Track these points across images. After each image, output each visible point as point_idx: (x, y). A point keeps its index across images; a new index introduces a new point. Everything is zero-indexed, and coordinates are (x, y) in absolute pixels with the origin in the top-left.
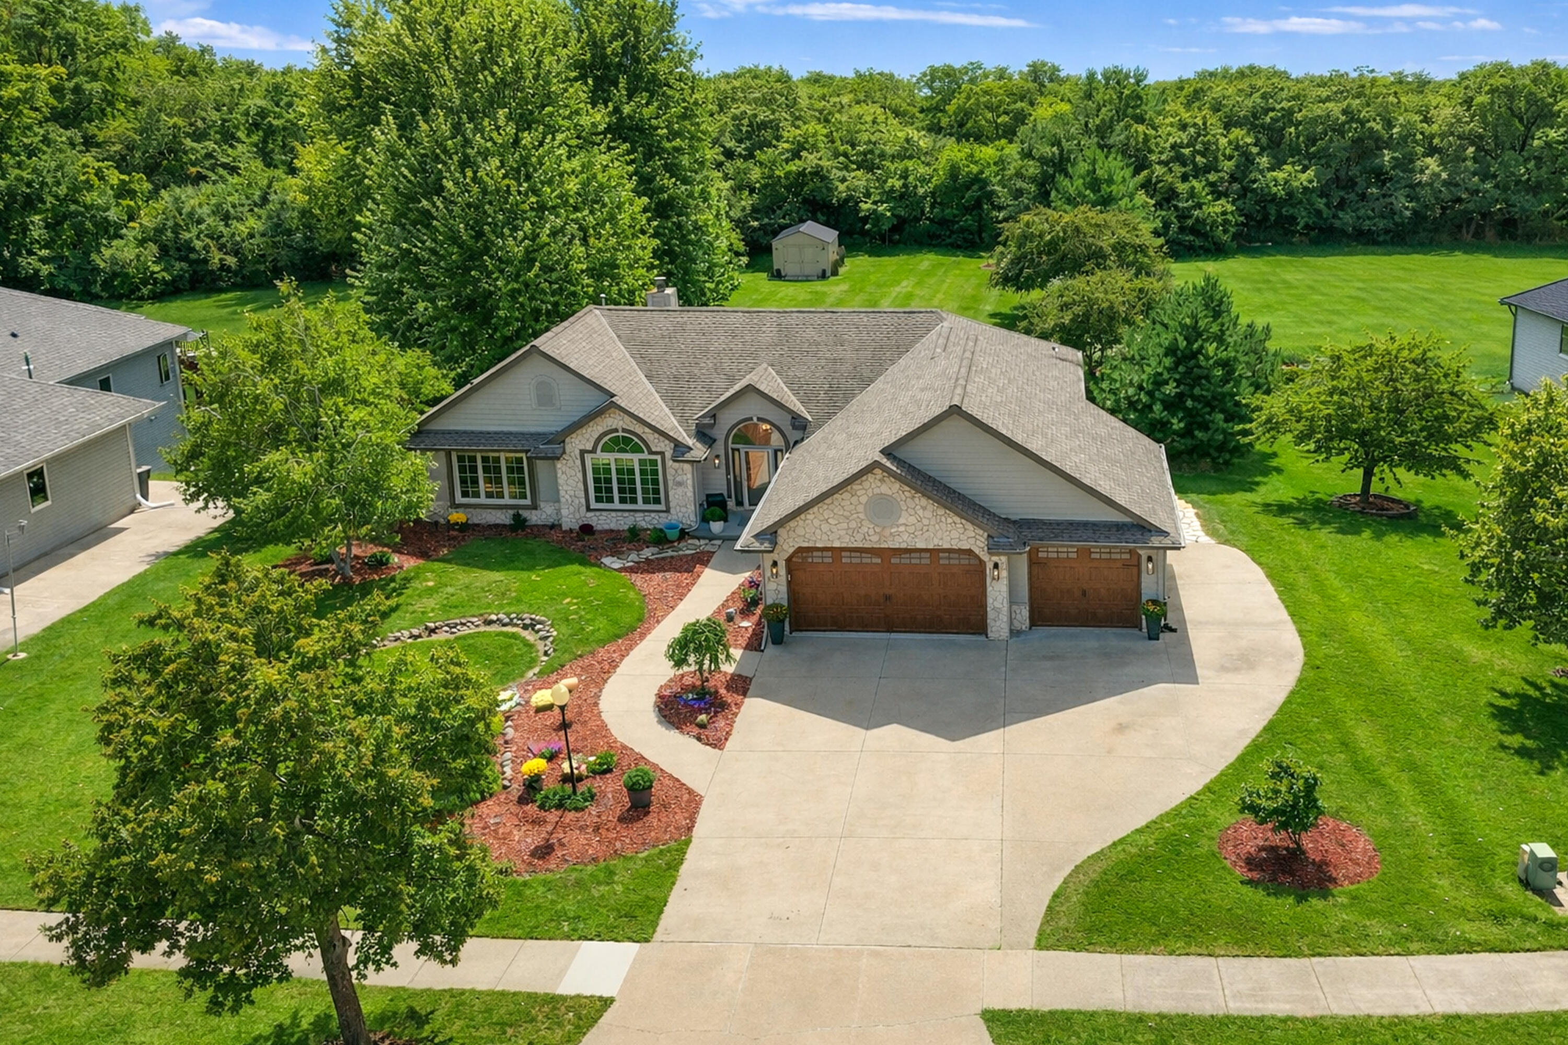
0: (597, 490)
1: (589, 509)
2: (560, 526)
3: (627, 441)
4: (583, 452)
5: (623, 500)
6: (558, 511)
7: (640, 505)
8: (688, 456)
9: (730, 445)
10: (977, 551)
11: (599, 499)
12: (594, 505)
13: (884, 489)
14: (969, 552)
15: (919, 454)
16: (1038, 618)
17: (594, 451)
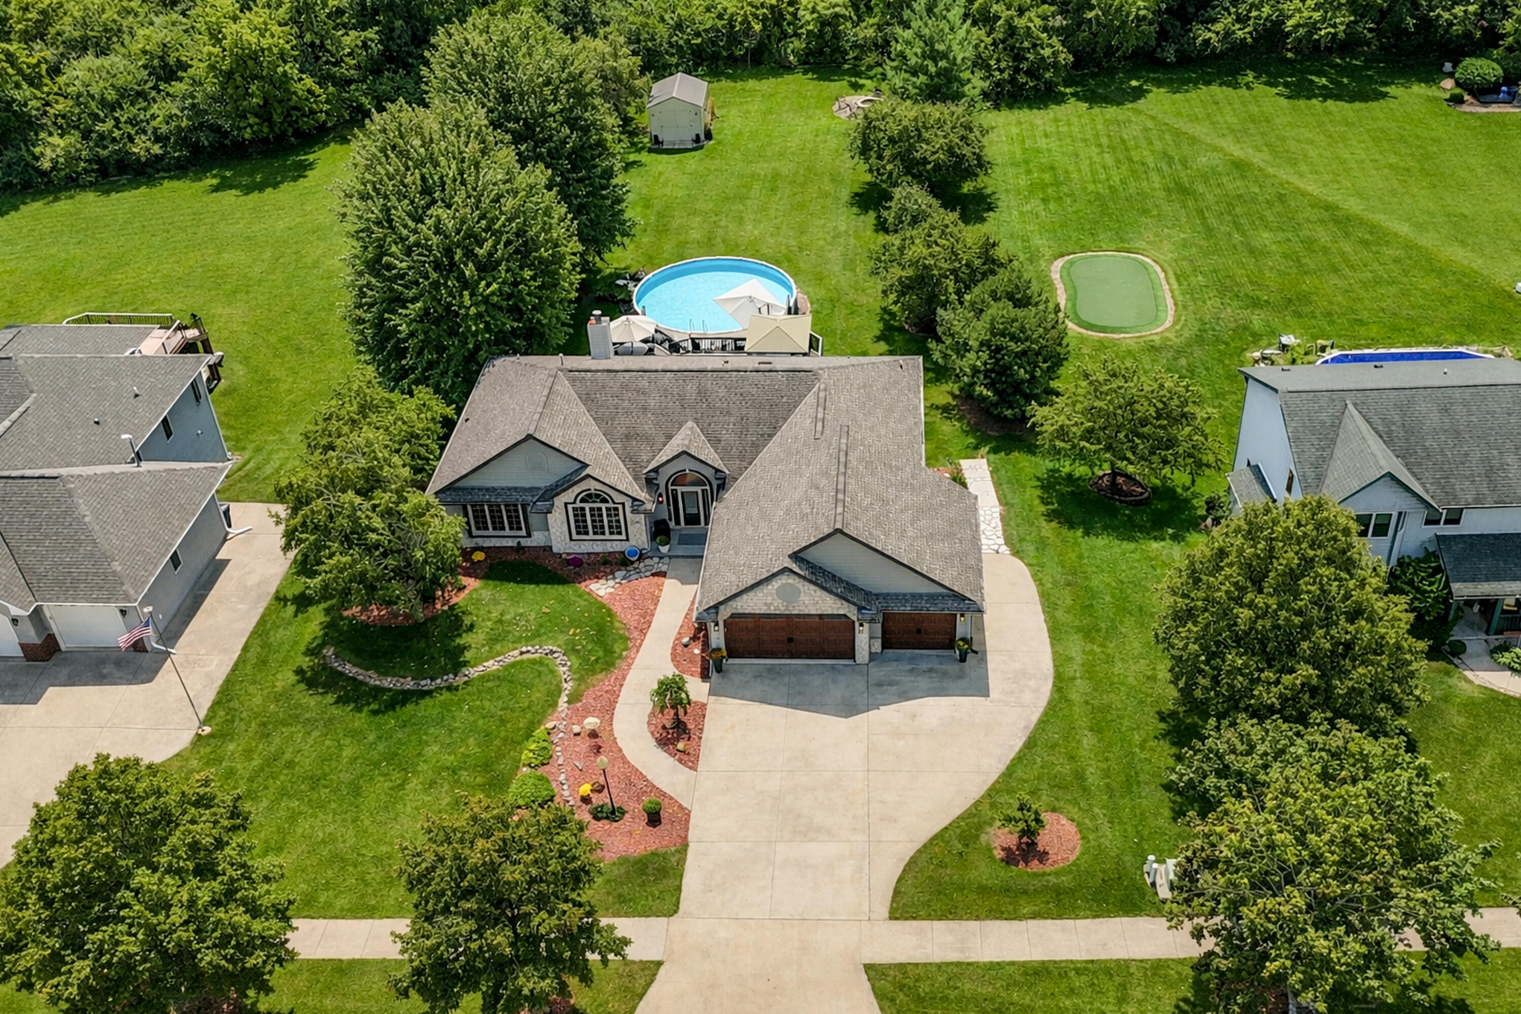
0: (577, 527)
1: (571, 539)
2: (551, 547)
3: (597, 496)
4: (566, 504)
5: (595, 533)
6: (549, 538)
7: (607, 536)
8: (642, 508)
9: (670, 488)
10: (849, 615)
11: (578, 533)
12: (575, 536)
13: (791, 581)
14: (845, 615)
15: (816, 555)
16: (887, 644)
17: (574, 503)
